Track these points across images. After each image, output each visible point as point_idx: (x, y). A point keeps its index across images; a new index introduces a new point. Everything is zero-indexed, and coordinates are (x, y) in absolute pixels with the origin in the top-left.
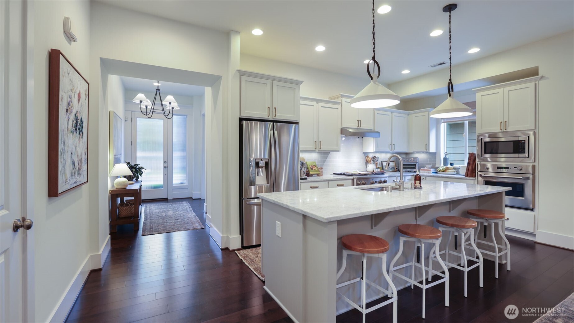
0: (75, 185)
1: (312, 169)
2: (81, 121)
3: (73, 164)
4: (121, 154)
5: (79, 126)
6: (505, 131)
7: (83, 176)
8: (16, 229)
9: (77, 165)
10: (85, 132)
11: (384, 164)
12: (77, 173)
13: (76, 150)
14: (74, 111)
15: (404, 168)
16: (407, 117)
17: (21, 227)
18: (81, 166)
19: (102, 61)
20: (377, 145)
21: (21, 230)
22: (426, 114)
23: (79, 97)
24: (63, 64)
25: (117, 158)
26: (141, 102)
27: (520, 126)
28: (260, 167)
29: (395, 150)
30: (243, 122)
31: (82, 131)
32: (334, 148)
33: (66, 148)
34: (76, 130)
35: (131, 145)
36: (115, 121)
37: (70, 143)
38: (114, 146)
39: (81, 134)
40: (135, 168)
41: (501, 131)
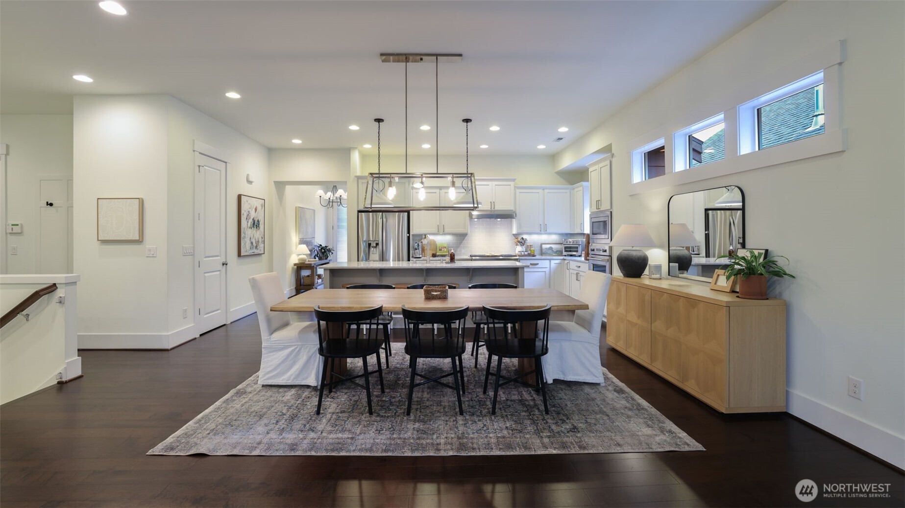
0: (253, 254)
1: (440, 250)
2: (258, 221)
3: (252, 243)
4: (314, 238)
5: (256, 224)
6: (599, 210)
7: (260, 250)
8: (223, 264)
9: (254, 244)
10: (261, 226)
11: (544, 246)
12: (254, 248)
13: (254, 236)
14: (252, 218)
15: (566, 251)
16: (570, 192)
17: (225, 264)
18: (258, 245)
19: (275, 182)
20: (519, 226)
21: (225, 265)
22: (581, 188)
23: (256, 210)
24: (243, 199)
25: (305, 241)
26: (320, 197)
27: (605, 206)
28: (373, 247)
29: (548, 231)
30: (359, 213)
31: (259, 226)
32: (461, 230)
33: (246, 236)
34: (254, 227)
35: (332, 229)
36: (300, 213)
37: (249, 233)
38: (300, 231)
39: (258, 228)
40: (324, 249)
41: (597, 210)
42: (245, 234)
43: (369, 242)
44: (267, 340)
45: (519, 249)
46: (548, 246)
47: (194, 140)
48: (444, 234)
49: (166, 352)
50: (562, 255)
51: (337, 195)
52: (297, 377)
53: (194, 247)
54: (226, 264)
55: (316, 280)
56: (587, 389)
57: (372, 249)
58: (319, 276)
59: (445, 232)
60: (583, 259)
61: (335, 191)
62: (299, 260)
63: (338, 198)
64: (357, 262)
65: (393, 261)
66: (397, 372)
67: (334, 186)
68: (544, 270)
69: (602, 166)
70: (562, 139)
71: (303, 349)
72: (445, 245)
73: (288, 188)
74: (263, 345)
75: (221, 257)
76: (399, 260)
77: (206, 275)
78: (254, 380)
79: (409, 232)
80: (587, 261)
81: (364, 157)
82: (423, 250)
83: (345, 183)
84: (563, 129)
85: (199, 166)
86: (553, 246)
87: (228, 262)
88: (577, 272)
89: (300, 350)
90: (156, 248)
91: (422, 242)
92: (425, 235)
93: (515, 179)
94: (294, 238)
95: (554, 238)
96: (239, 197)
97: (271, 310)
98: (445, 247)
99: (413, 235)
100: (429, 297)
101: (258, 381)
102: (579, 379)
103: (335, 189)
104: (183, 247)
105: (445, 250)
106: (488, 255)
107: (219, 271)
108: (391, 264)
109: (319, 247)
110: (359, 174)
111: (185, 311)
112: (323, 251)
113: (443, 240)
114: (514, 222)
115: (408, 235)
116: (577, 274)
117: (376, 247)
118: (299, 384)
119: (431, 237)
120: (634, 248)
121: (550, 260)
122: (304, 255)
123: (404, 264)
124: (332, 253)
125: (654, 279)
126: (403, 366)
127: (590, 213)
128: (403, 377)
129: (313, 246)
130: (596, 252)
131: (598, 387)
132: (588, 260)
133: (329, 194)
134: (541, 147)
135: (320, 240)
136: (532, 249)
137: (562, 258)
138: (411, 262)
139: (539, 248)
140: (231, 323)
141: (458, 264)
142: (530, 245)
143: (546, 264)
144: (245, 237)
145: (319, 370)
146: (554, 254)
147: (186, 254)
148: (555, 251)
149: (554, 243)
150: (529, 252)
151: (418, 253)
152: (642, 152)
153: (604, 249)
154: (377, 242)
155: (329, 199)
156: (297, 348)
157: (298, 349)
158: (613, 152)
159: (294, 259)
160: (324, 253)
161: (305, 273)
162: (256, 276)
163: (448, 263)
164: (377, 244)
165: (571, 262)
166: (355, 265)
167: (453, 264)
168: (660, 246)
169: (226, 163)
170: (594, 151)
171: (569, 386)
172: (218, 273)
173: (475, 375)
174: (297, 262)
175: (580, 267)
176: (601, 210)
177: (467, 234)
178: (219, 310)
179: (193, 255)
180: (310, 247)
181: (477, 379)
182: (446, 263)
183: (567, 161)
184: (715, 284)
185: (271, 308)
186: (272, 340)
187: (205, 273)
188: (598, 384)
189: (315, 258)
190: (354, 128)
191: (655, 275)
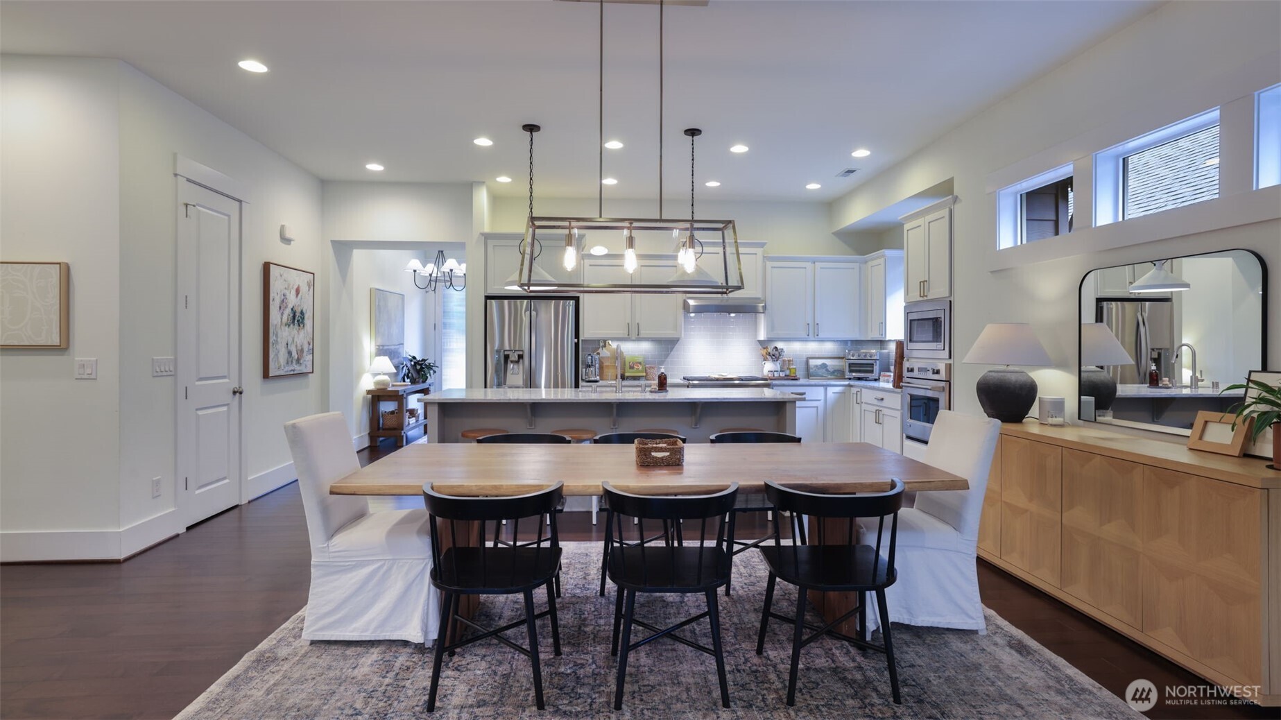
0: (292, 373)
1: (632, 367)
2: (302, 313)
3: (290, 353)
4: (403, 344)
5: (297, 319)
6: (925, 298)
7: (306, 366)
8: (235, 393)
9: (295, 355)
10: (308, 322)
11: (813, 362)
12: (294, 362)
13: (293, 340)
14: (290, 306)
15: (851, 371)
16: (860, 268)
17: (237, 392)
18: (302, 356)
19: (334, 243)
20: (771, 327)
21: (238, 394)
22: (881, 261)
23: (298, 291)
24: (274, 271)
25: (386, 350)
26: (415, 271)
27: (939, 290)
28: (512, 362)
29: (821, 335)
30: (488, 301)
31: (303, 323)
32: (668, 333)
33: (279, 340)
34: (293, 323)
35: (434, 330)
36: (379, 301)
37: (284, 335)
38: (377, 333)
39: (302, 326)
40: (421, 365)
41: (921, 299)
42: (277, 336)
43: (506, 353)
44: (321, 550)
45: (769, 367)
46: (819, 362)
47: (175, 155)
48: (639, 339)
49: (115, 566)
50: (844, 378)
51: (446, 268)
52: (382, 625)
53: (176, 359)
54: (241, 393)
55: (407, 420)
56: (956, 644)
57: (511, 366)
58: (412, 413)
59: (641, 336)
60: (890, 386)
61: (441, 263)
62: (377, 383)
63: (446, 274)
64: (483, 389)
65: (545, 387)
66: (577, 606)
67: (439, 251)
68: (815, 404)
69: (931, 220)
70: (854, 171)
71: (395, 567)
72: (640, 360)
73: (358, 255)
74: (314, 560)
75: (229, 379)
76: (556, 386)
77: (200, 413)
78: (293, 629)
79: (577, 335)
80: (899, 390)
81: (497, 200)
82: (601, 368)
83: (462, 246)
84: (861, 153)
85: (187, 205)
86: (828, 362)
87: (244, 388)
88: (878, 408)
89: (390, 569)
90: (97, 360)
91: (598, 354)
92: (605, 341)
93: (765, 244)
94: (368, 345)
95: (829, 348)
96: (266, 267)
97: (332, 493)
98: (640, 363)
99: (582, 340)
100: (646, 463)
101: (302, 629)
102: (940, 623)
103: (440, 257)
104: (153, 359)
105: (640, 367)
106: (717, 376)
107: (228, 405)
108: (543, 394)
109: (411, 361)
110: (487, 229)
111: (158, 483)
112: (418, 367)
113: (635, 350)
114: (762, 321)
115: (576, 340)
116: (878, 412)
117: (517, 362)
118: (387, 638)
119: (614, 345)
120: (1011, 368)
121: (826, 386)
122: (384, 374)
123: (568, 394)
124: (435, 372)
125: (1051, 425)
126: (588, 593)
127: (904, 304)
128: (591, 617)
129: (401, 359)
130: (916, 374)
131: (973, 637)
132: (901, 388)
133: (430, 268)
134: (813, 186)
135: (413, 348)
136: (791, 367)
137: (846, 383)
138: (580, 389)
139: (803, 366)
140: (249, 502)
141: (673, 395)
142: (789, 361)
143: (817, 393)
144: (277, 341)
145: (428, 608)
146: (829, 377)
147: (160, 374)
148: (832, 370)
149: (830, 356)
150: (788, 372)
151: (593, 373)
152: (1017, 193)
153: (936, 369)
154: (521, 353)
155: (431, 275)
156: (384, 564)
157: (385, 568)
158: (955, 194)
159: (367, 383)
160: (420, 371)
161: (387, 407)
162: (301, 421)
163: (655, 392)
164: (521, 357)
165: (863, 390)
166: (481, 395)
167: (664, 394)
168: (1060, 365)
169: (240, 201)
170: (913, 194)
171: (919, 637)
172: (225, 409)
173: (729, 612)
174: (372, 387)
175: (882, 399)
176: (929, 298)
177: (678, 341)
178: (224, 478)
179: (175, 375)
180: (396, 361)
181: (735, 620)
182: (651, 392)
183: (858, 213)
184: (1201, 438)
185: (332, 487)
186: (332, 549)
187: (197, 410)
188: (975, 632)
189: (404, 381)
190: (483, 142)
191: (1054, 419)
